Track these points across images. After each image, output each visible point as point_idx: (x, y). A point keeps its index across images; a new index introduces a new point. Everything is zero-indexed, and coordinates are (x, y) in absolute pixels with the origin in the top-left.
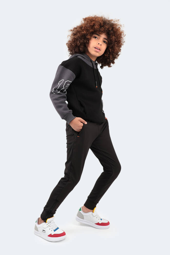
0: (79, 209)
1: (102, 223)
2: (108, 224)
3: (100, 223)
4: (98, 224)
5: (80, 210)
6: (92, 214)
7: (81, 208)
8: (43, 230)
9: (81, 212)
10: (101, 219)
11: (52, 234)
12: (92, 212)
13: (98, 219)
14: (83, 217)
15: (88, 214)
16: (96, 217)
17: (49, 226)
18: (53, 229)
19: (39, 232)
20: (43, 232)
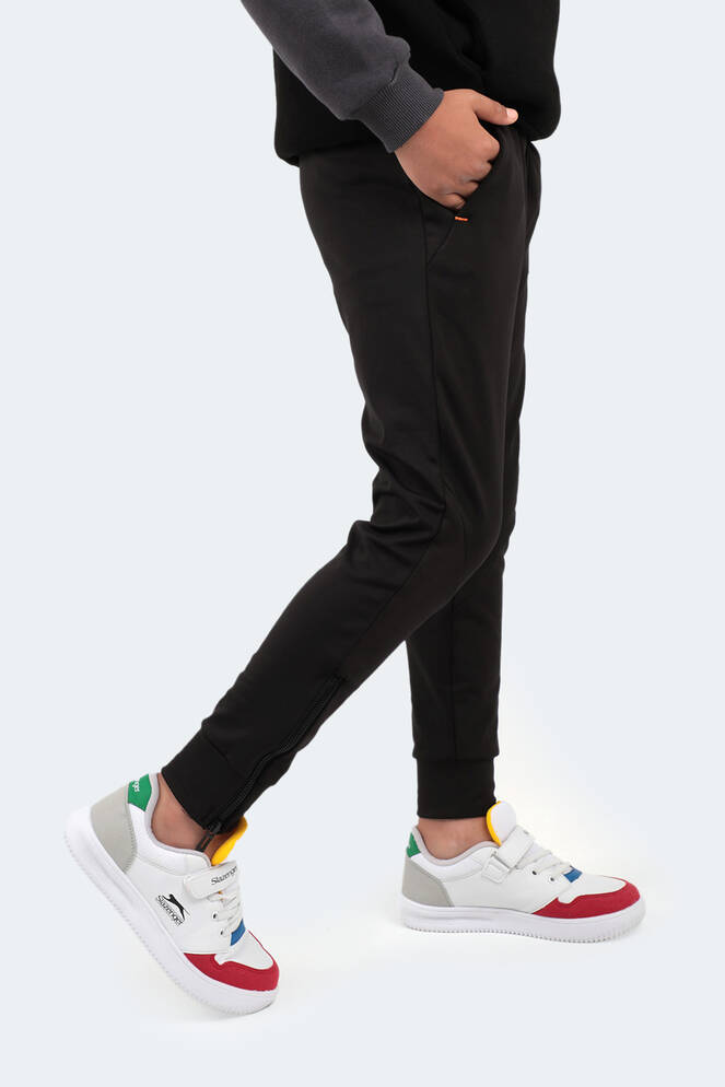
0: (406, 844)
1: (578, 900)
2: (625, 897)
3: (567, 899)
4: (555, 910)
5: (413, 850)
6: (493, 855)
7: (412, 837)
8: (172, 899)
9: (419, 859)
10: (573, 875)
11: (216, 958)
12: (490, 843)
13: (544, 876)
14: (444, 892)
15: (467, 860)
16: (532, 867)
17: (219, 893)
18: (230, 924)
19: (128, 881)
20: (167, 908)
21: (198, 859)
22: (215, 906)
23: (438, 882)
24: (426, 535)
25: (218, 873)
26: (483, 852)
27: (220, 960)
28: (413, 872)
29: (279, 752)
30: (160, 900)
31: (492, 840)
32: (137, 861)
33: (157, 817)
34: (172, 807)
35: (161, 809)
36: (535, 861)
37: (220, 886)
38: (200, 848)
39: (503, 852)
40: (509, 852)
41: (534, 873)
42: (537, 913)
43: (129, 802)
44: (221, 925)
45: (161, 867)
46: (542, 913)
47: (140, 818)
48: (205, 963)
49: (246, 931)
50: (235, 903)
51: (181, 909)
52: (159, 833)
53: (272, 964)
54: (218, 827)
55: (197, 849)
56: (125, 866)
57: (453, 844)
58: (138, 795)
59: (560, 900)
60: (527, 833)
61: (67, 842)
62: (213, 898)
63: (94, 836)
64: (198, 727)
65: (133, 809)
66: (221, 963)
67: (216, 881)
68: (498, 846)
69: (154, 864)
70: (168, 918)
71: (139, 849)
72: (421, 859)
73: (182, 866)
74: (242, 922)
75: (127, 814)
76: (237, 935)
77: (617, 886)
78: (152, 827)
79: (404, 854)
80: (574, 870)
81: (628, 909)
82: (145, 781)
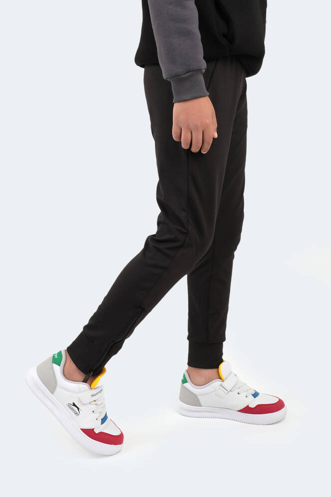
0: (182, 378)
1: (257, 406)
2: (278, 406)
3: (253, 406)
5: (184, 381)
6: (221, 385)
7: (184, 375)
8: (74, 405)
9: (186, 385)
10: (255, 395)
11: (95, 430)
12: (220, 380)
13: (243, 395)
14: (198, 400)
15: (209, 387)
16: (238, 391)
17: (95, 401)
18: (100, 415)
19: (54, 398)
20: (72, 409)
21: (85, 386)
22: (93, 407)
23: (195, 396)
24: (178, 244)
25: (94, 392)
26: (216, 383)
27: (97, 431)
28: (184, 391)
29: (117, 341)
30: (69, 405)
31: (221, 379)
32: (58, 388)
33: (65, 369)
34: (71, 366)
35: (66, 365)
36: (239, 388)
37: (95, 398)
38: (85, 381)
39: (225, 384)
40: (228, 384)
41: (238, 393)
42: (240, 411)
43: (53, 363)
44: (96, 415)
45: (69, 391)
46: (241, 411)
47: (58, 369)
48: (90, 433)
49: (108, 419)
50: (102, 405)
51: (78, 409)
52: (67, 376)
53: (120, 433)
54: (92, 373)
55: (83, 382)
56: (52, 391)
57: (203, 380)
58: (56, 360)
59: (250, 406)
60: (236, 375)
61: (27, 382)
62: (92, 403)
63: (38, 379)
64: (82, 330)
65: (55, 366)
66: (97, 432)
67: (93, 396)
68: (223, 381)
69: (65, 389)
70: (73, 413)
71: (58, 383)
72: (188, 385)
73: (77, 389)
74: (106, 414)
75: (52, 368)
76: (104, 420)
77: (275, 401)
78: (63, 373)
79: (181, 382)
80: (256, 392)
81: (279, 411)
82: (60, 354)
